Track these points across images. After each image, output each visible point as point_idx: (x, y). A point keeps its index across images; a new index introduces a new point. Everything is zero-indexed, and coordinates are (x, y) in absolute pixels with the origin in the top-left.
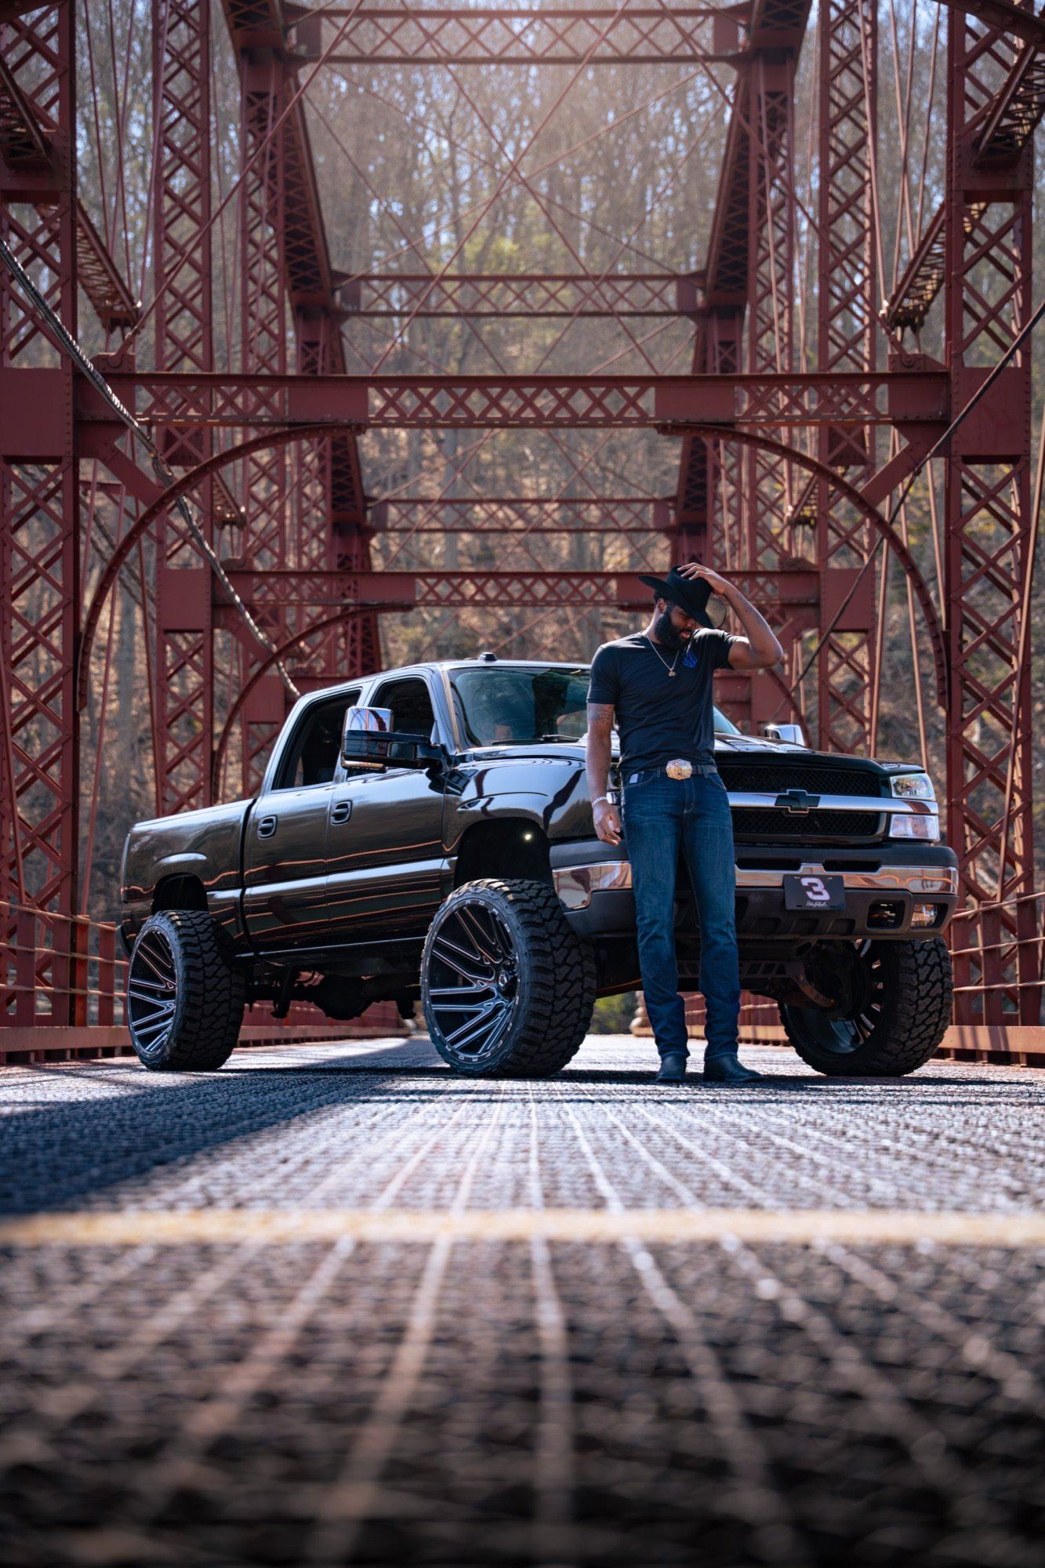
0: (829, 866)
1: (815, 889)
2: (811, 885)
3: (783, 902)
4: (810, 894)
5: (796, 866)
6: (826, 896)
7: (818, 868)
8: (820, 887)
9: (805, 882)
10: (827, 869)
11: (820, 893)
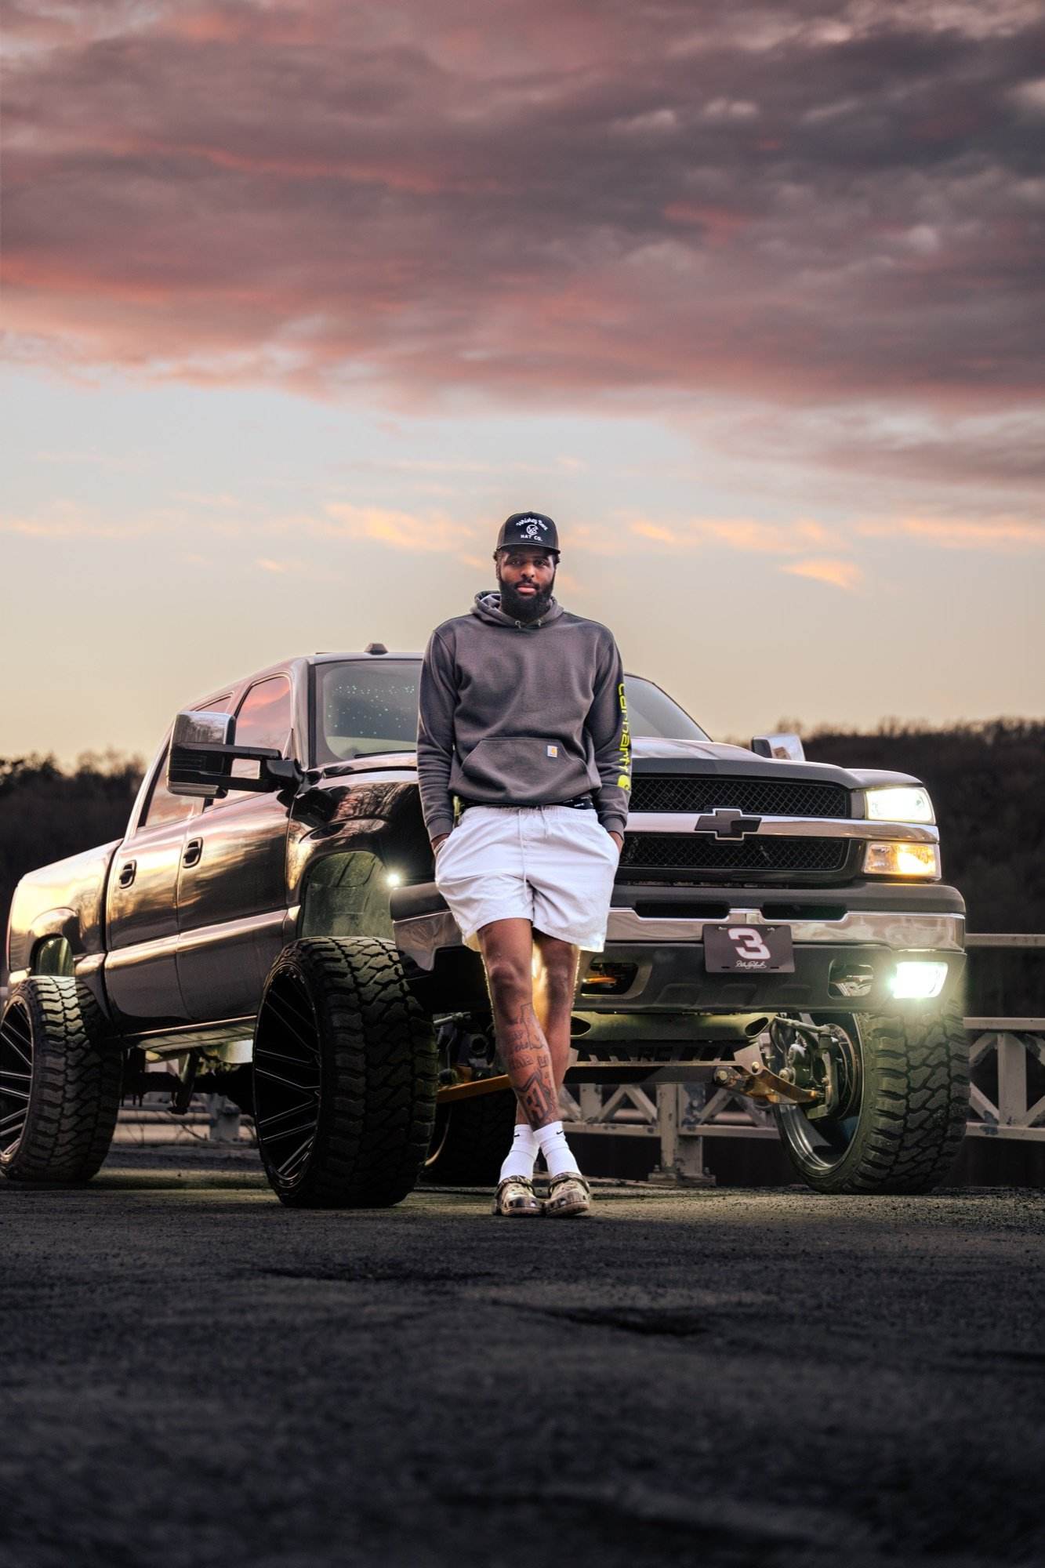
0: (769, 911)
1: (749, 943)
2: (743, 938)
3: (703, 964)
4: (741, 951)
5: (721, 910)
6: (765, 954)
7: (753, 915)
8: (757, 941)
9: (734, 934)
10: (766, 916)
11: (757, 950)
